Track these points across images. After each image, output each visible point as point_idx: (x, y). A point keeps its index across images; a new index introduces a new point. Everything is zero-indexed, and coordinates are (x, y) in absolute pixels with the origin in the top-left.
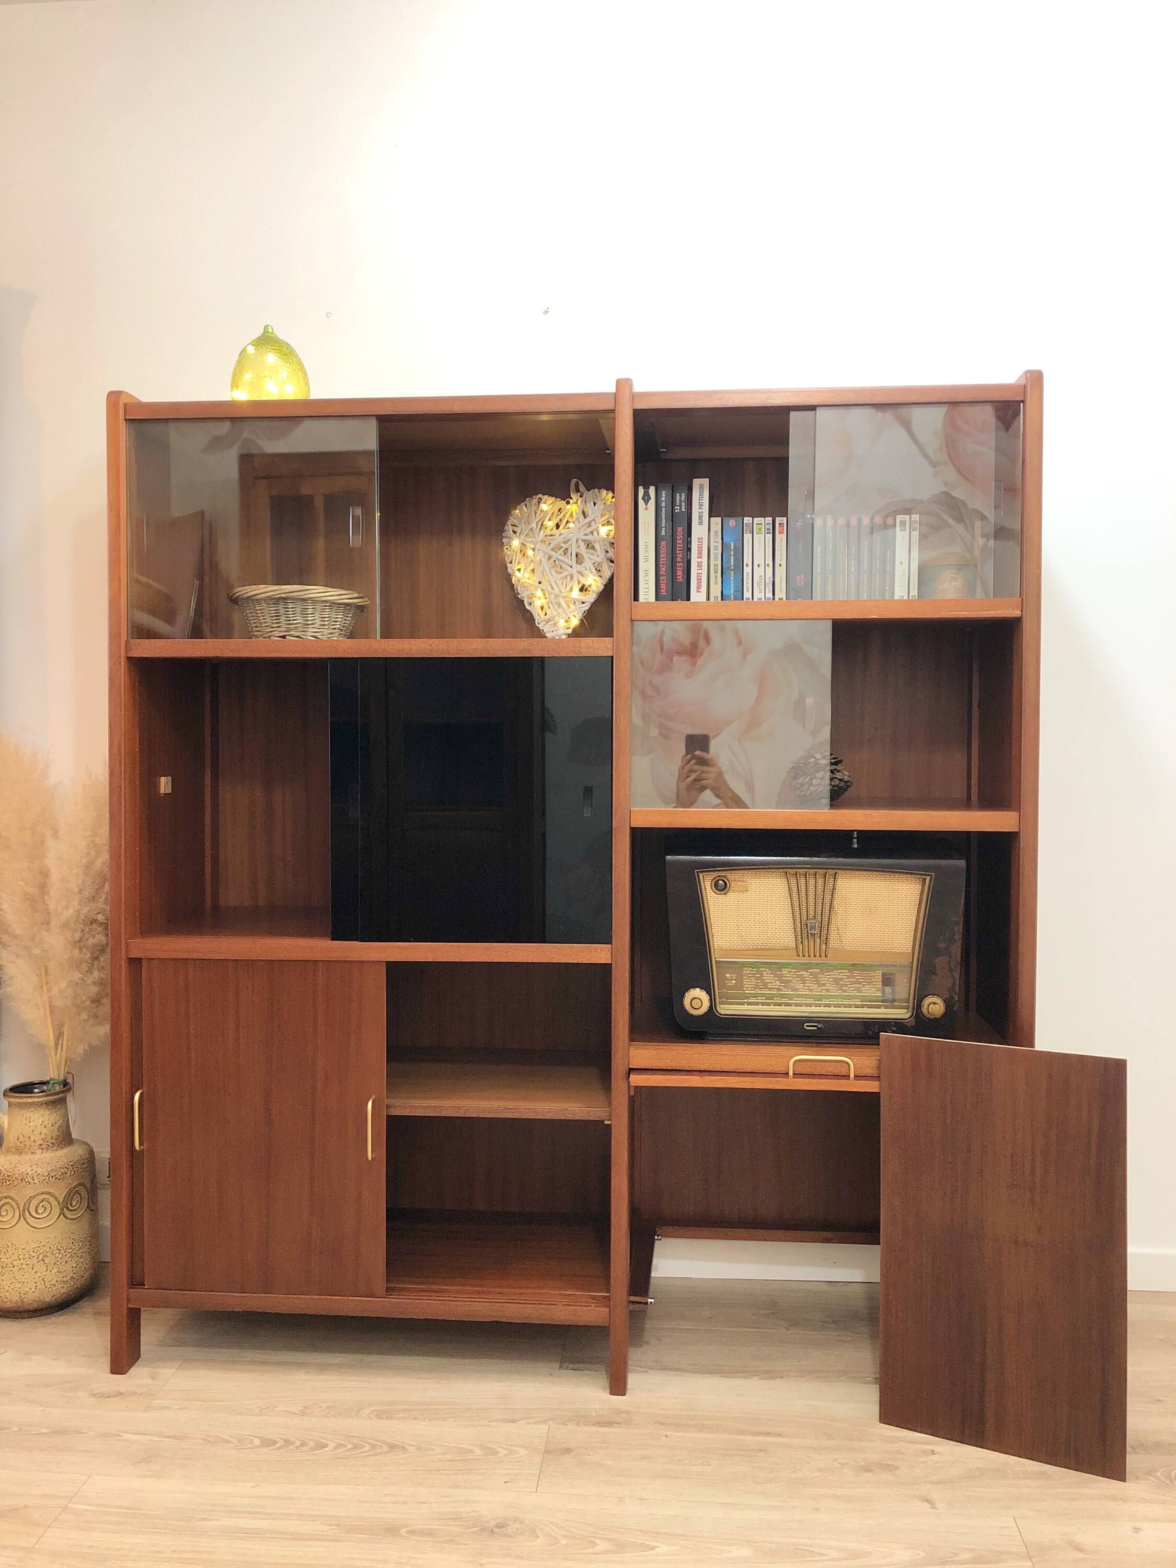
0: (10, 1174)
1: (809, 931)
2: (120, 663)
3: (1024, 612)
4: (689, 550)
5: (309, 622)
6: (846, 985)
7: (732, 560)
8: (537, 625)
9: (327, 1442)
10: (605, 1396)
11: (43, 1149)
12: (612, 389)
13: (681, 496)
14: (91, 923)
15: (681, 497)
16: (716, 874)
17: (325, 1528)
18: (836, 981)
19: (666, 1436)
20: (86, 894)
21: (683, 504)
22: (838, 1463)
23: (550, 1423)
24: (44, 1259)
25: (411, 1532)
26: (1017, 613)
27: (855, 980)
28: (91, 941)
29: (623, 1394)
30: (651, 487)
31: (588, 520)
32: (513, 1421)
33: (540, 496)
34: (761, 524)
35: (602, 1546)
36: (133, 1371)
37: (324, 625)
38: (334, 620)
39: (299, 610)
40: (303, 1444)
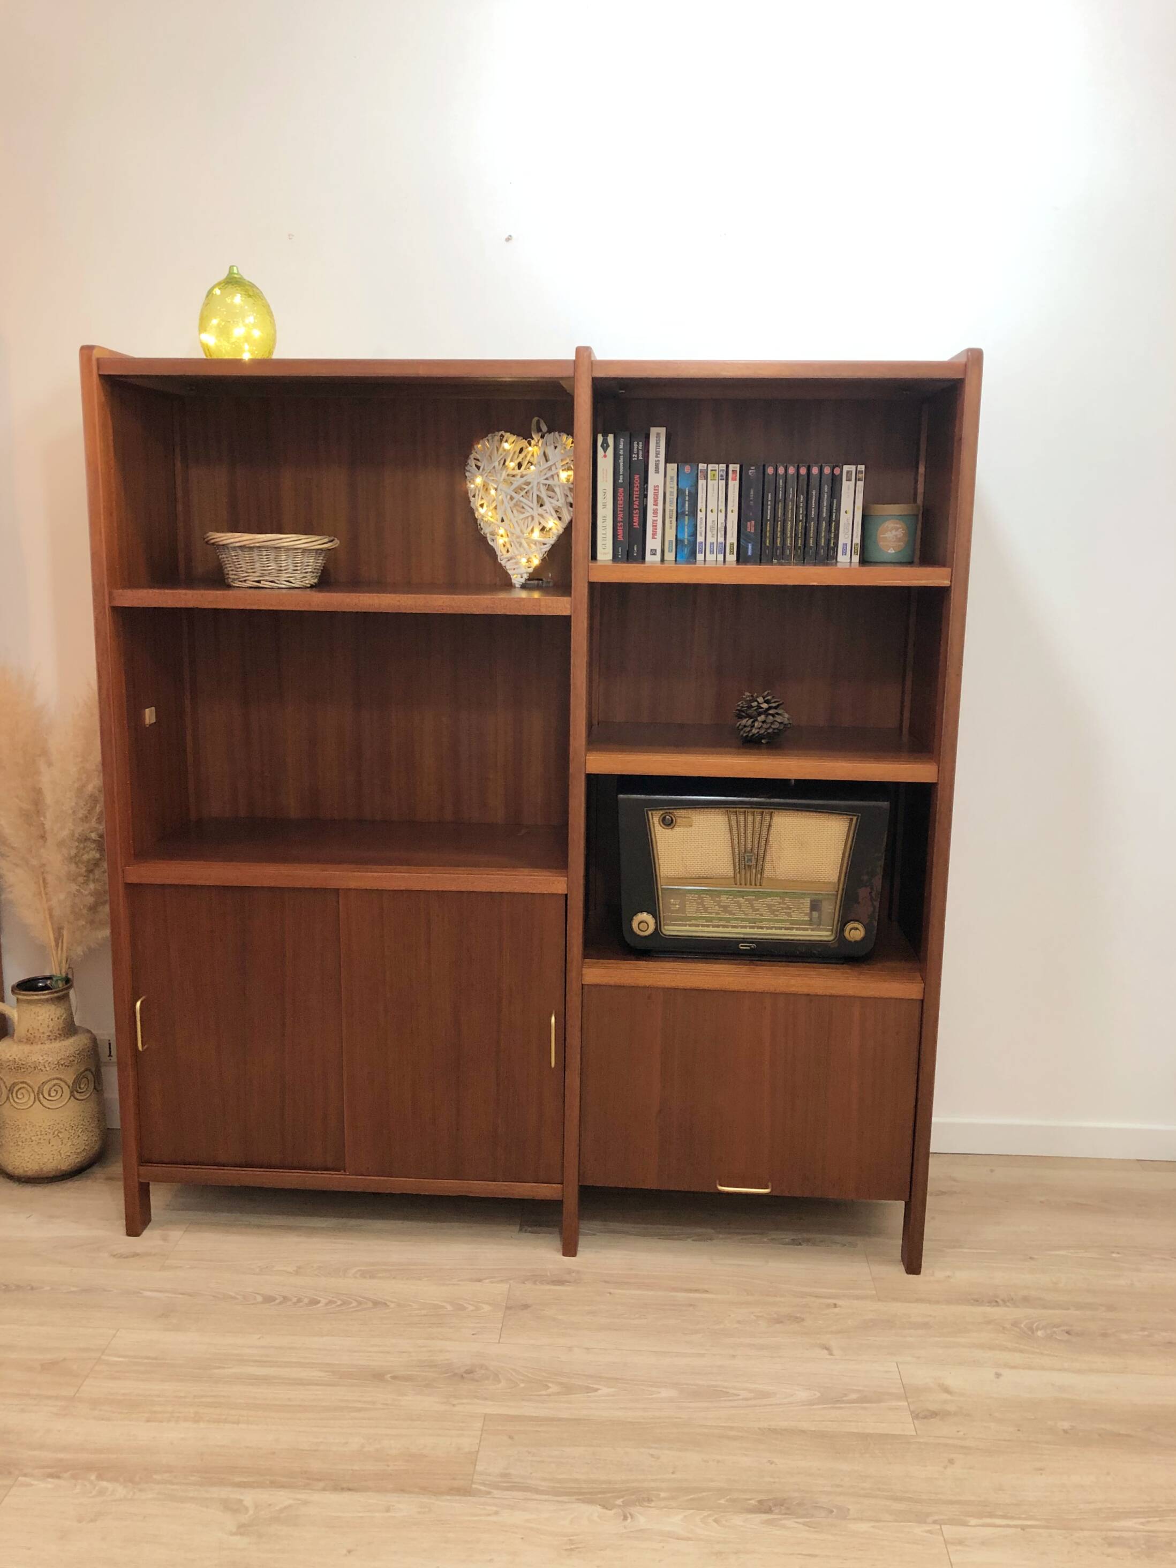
0: (24, 1063)
1: (747, 864)
2: (105, 613)
3: (953, 583)
4: (646, 496)
5: (283, 568)
6: (778, 911)
7: (687, 505)
8: (499, 561)
9: (319, 1299)
10: (559, 1257)
11: (51, 1040)
12: (572, 357)
13: (638, 444)
14: (85, 840)
15: (638, 446)
16: (664, 812)
17: (323, 1374)
18: (769, 906)
19: (610, 1293)
20: (81, 814)
21: (641, 452)
22: (755, 1316)
23: (511, 1282)
24: (59, 1134)
25: (394, 1378)
26: (946, 583)
27: (785, 906)
28: (86, 857)
29: (574, 1255)
30: (610, 435)
31: (549, 463)
32: (480, 1281)
33: (502, 432)
34: (715, 470)
35: (554, 1388)
36: (146, 1233)
37: (297, 570)
38: (306, 564)
39: (272, 557)
40: (299, 1300)
